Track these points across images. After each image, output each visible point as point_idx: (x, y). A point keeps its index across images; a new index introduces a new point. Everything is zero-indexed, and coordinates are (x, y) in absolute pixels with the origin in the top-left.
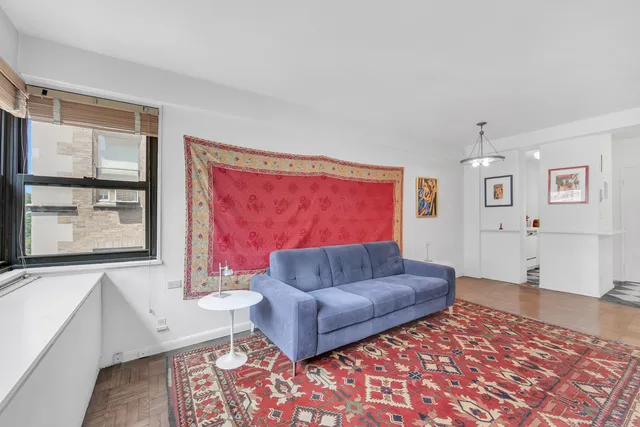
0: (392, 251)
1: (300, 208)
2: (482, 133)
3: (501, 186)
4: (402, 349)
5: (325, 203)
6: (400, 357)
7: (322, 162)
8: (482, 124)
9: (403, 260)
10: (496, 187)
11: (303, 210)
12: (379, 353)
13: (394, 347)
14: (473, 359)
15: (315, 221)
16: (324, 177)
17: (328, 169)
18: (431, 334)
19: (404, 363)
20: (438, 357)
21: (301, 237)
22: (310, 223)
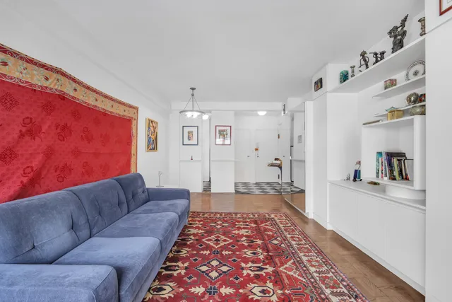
0: (140, 183)
1: (22, 135)
2: (193, 95)
3: (192, 132)
4: (183, 272)
5: (64, 131)
6: (189, 281)
7: (60, 77)
8: (193, 89)
9: (148, 189)
10: (189, 133)
11: (27, 138)
12: (168, 289)
13: (175, 274)
14: (227, 253)
15: (49, 154)
16: (62, 97)
17: (68, 89)
18: (189, 246)
19: (195, 284)
20: (209, 263)
21: (25, 180)
22: (40, 158)
